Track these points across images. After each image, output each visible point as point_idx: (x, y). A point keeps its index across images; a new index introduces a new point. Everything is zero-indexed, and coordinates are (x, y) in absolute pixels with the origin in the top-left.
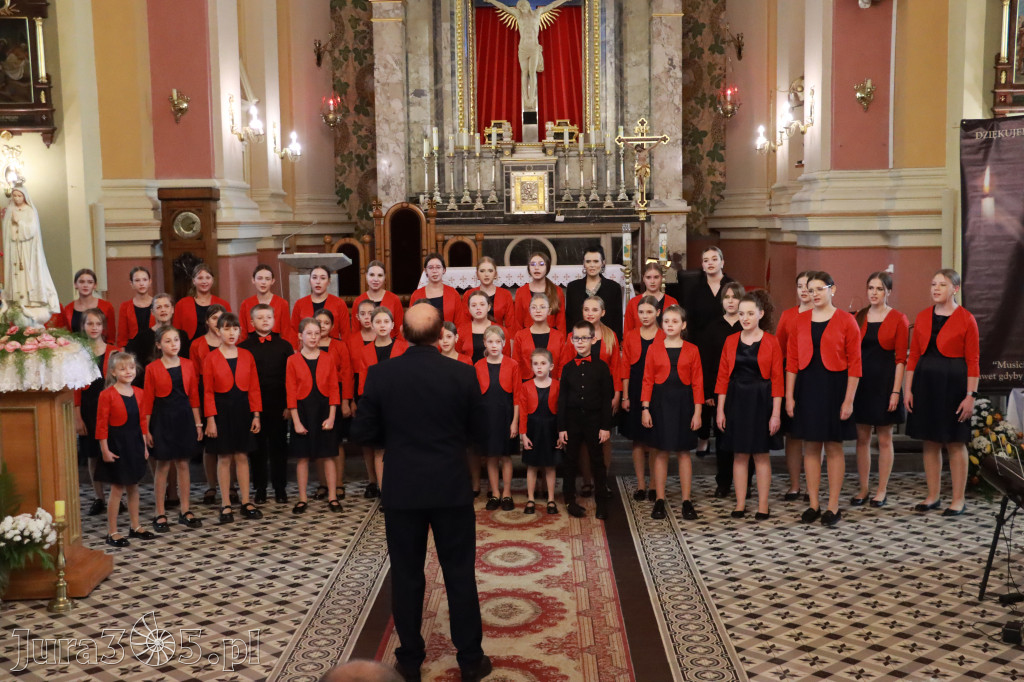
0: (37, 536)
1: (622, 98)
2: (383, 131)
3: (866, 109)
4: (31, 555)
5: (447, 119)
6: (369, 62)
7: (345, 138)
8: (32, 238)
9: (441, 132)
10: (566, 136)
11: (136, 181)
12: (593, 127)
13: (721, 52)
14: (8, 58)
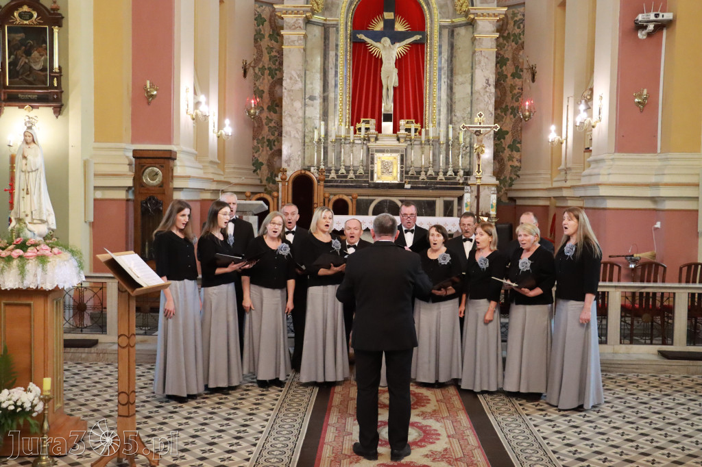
0: (27, 406)
1: (451, 106)
2: (287, 123)
3: (642, 111)
4: (21, 421)
5: (331, 117)
6: (278, 76)
7: (260, 127)
8: (37, 169)
9: (326, 125)
10: (413, 131)
11: (119, 144)
12: (431, 125)
13: (520, 77)
14: (33, 54)
